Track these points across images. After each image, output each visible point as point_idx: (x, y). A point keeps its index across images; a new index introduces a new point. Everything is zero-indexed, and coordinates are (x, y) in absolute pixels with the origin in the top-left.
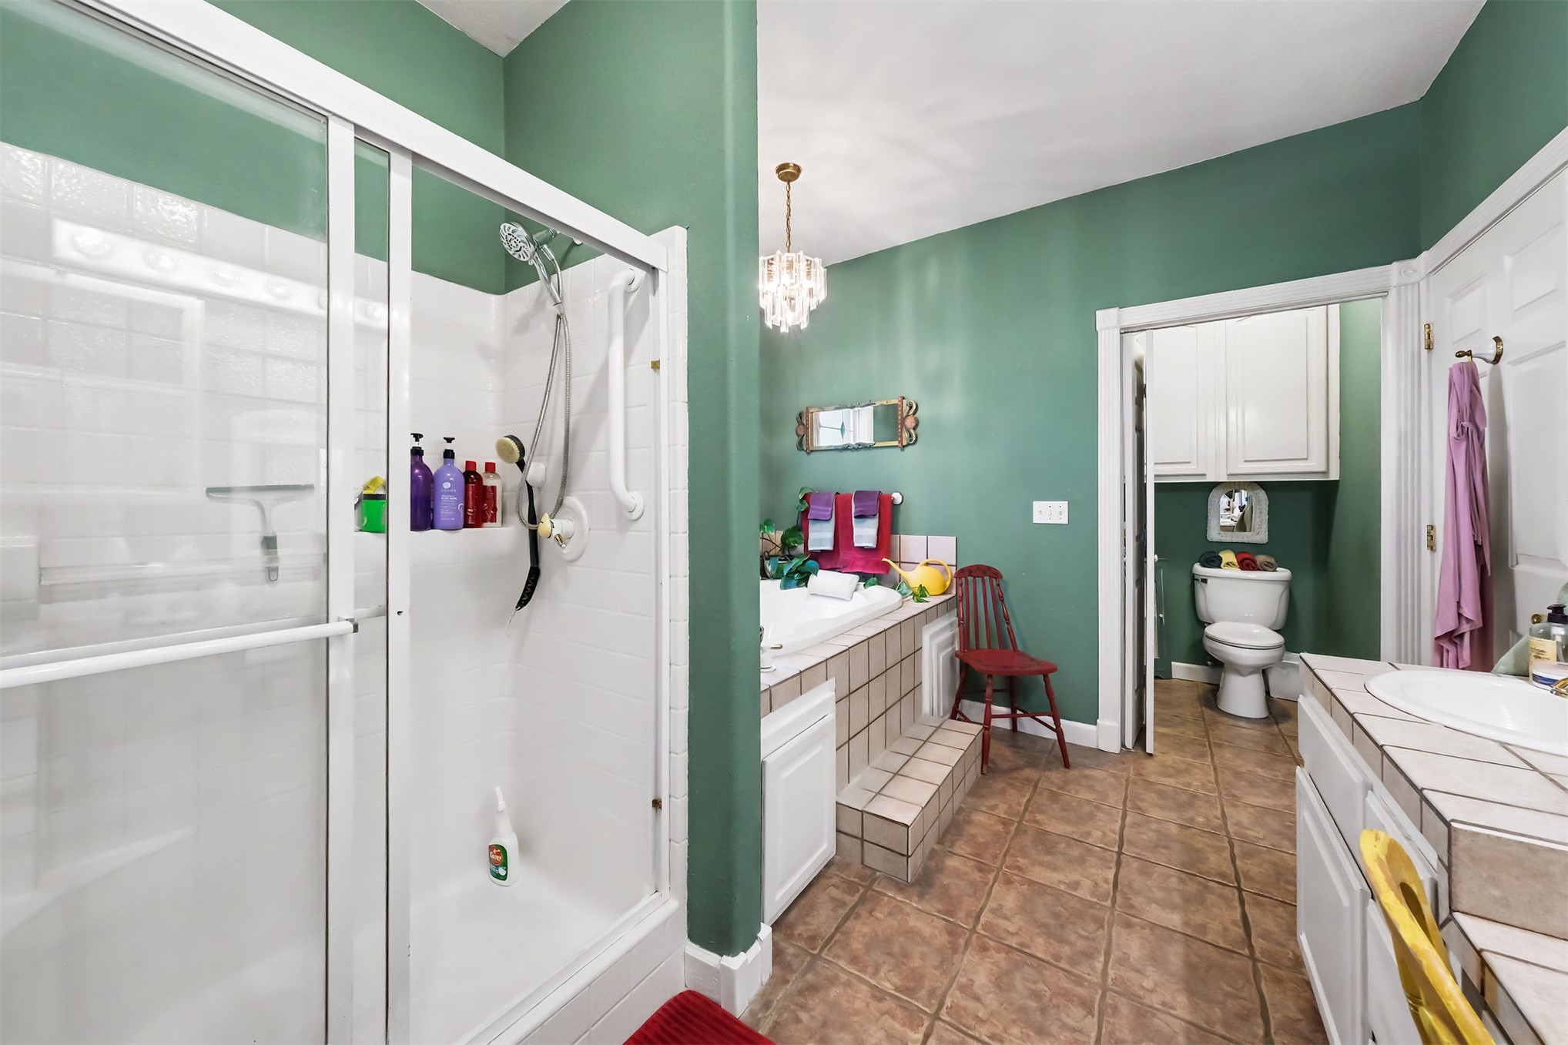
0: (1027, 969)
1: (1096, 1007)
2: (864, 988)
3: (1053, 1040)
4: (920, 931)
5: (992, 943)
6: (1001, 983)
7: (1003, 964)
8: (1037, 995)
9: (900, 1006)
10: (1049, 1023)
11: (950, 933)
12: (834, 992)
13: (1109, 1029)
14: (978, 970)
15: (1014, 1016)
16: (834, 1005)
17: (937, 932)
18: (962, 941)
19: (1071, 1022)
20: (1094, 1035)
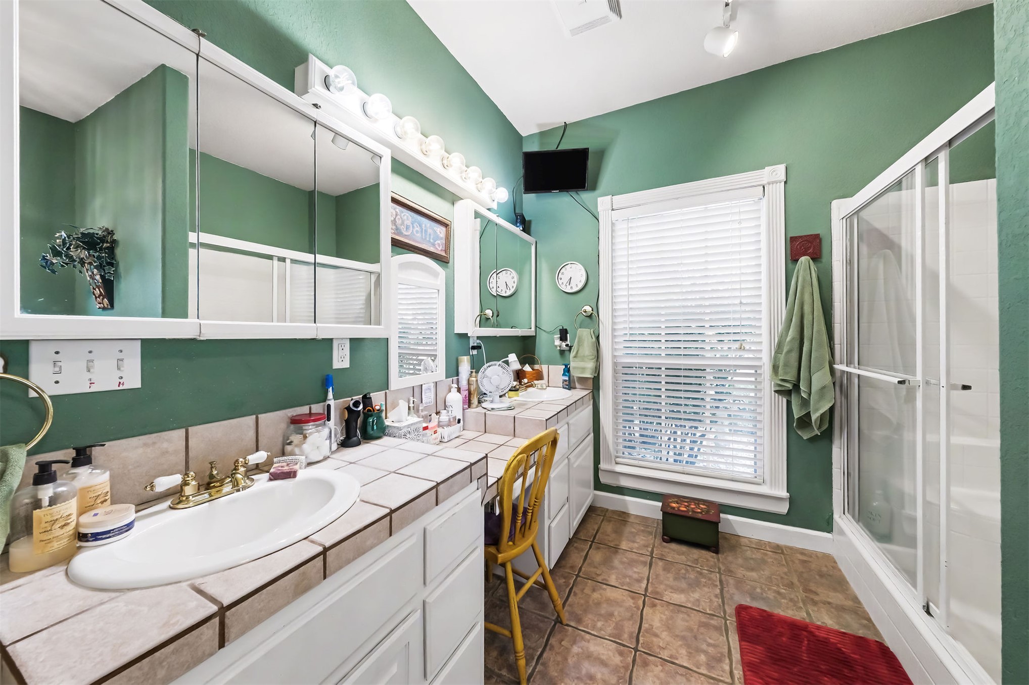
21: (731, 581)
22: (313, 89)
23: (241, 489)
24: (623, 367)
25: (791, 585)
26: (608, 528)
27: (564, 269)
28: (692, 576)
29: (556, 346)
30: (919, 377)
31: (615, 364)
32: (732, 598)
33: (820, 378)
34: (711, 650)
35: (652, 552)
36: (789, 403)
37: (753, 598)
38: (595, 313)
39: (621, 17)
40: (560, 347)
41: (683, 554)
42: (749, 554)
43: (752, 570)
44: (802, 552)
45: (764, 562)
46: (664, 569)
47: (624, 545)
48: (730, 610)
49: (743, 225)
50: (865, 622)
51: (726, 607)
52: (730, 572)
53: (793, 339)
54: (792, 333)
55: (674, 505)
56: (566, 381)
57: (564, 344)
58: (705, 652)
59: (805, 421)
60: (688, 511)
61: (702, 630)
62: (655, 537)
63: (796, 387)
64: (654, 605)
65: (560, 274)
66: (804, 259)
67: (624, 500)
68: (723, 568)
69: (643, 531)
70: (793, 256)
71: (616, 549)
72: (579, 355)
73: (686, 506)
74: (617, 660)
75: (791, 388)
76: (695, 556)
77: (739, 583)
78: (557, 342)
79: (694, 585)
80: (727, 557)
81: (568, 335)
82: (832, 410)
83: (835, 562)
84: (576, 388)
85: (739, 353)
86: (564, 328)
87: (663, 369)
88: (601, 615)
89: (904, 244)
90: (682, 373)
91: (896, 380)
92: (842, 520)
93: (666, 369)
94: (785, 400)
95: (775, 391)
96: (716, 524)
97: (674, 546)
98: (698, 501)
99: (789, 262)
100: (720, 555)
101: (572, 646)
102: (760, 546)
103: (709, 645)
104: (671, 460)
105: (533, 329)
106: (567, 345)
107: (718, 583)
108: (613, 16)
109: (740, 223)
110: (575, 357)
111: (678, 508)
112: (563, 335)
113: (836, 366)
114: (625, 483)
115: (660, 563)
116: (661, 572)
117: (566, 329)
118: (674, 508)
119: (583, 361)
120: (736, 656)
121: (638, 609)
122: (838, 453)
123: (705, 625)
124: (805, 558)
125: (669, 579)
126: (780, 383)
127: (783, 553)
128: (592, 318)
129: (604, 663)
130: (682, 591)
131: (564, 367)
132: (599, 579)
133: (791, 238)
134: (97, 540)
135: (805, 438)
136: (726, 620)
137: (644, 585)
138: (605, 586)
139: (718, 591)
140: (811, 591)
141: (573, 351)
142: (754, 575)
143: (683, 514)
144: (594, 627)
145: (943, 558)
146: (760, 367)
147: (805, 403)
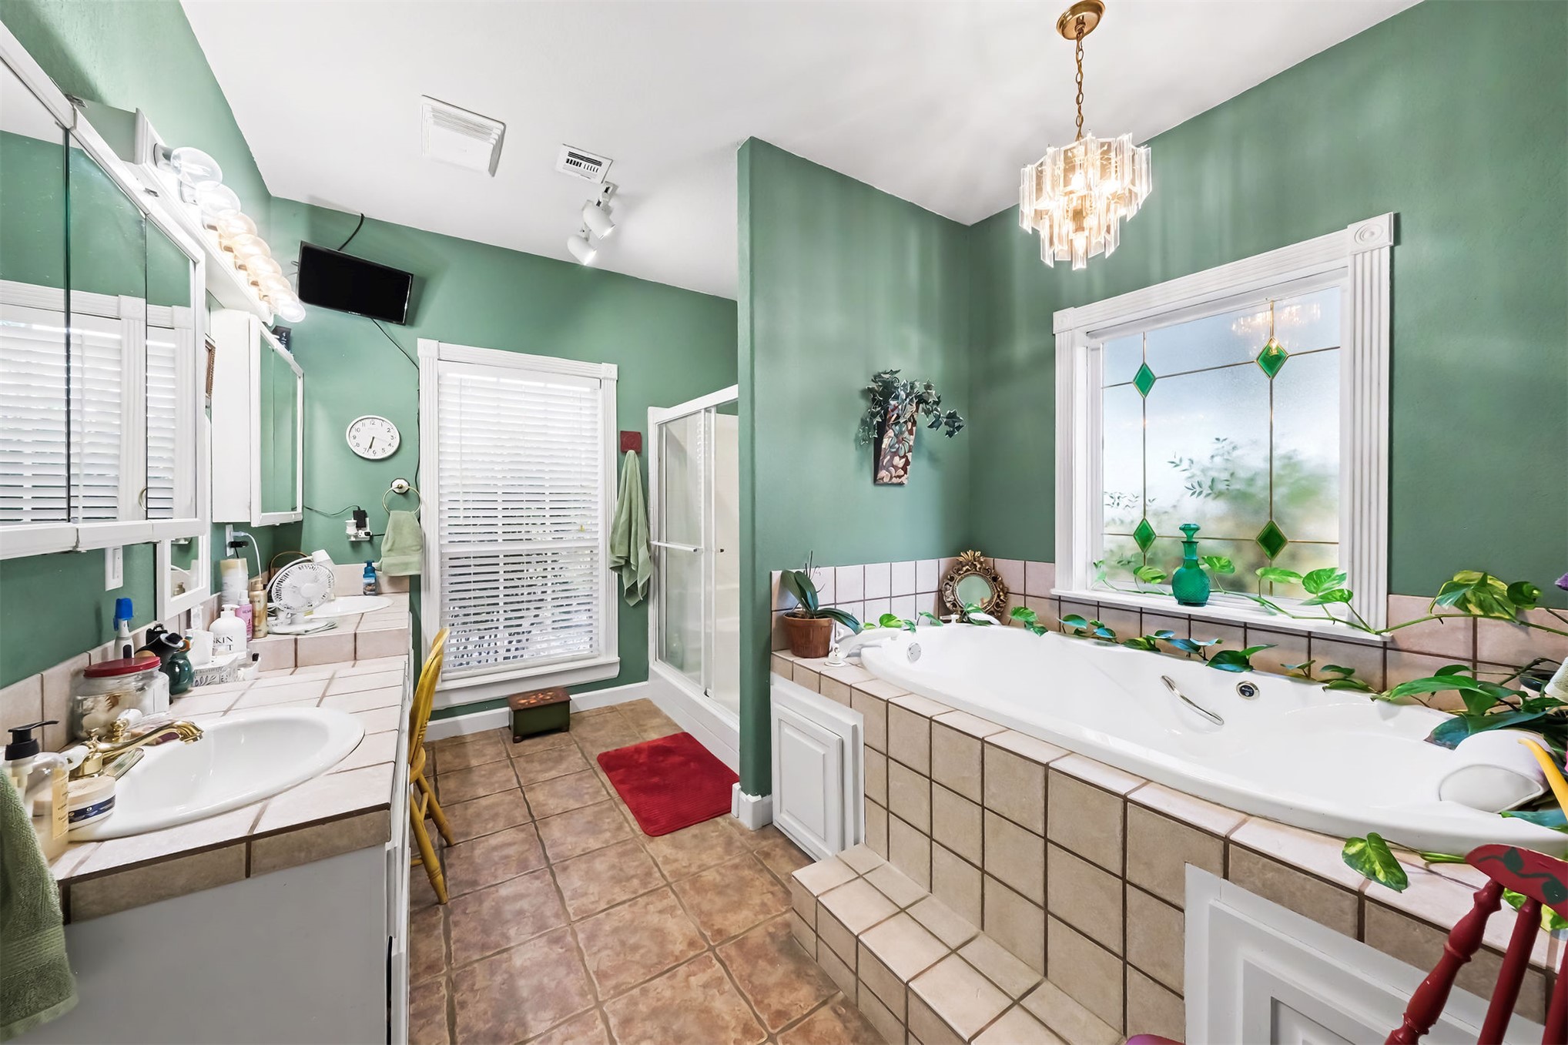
0: (655, 960)
1: (596, 982)
2: (713, 864)
3: (607, 933)
4: (735, 913)
5: (692, 954)
6: (659, 935)
7: (670, 947)
8: (635, 948)
9: (689, 873)
10: (616, 940)
11: (720, 932)
12: (719, 850)
13: (580, 974)
14: (679, 928)
15: (635, 924)
16: (712, 847)
17: (727, 923)
18: (708, 934)
19: (605, 953)
20: (586, 958)
21: (588, 745)
22: (144, 164)
23: (198, 738)
24: (450, 559)
25: (628, 728)
26: (448, 756)
27: (360, 424)
28: (556, 754)
29: (349, 536)
30: (703, 547)
31: (442, 555)
32: (591, 754)
33: (643, 553)
34: (590, 790)
35: (508, 756)
36: (620, 577)
37: (607, 747)
38: (413, 488)
39: (493, 175)
40: (356, 536)
41: (539, 744)
42: (592, 720)
43: (599, 730)
44: (630, 704)
45: (606, 721)
46: (527, 762)
47: (474, 762)
48: (594, 762)
49: (582, 412)
50: (674, 727)
51: (591, 762)
52: (583, 739)
53: (624, 522)
54: (624, 517)
55: (523, 701)
56: (370, 585)
57: (362, 533)
58: (587, 793)
59: (633, 590)
60: (539, 702)
61: (578, 783)
62: (504, 743)
63: (628, 562)
64: (532, 789)
65: (353, 429)
66: (631, 452)
67: (456, 722)
68: (577, 739)
69: (487, 744)
70: (623, 449)
71: (468, 769)
72: (396, 545)
73: (535, 699)
74: (522, 835)
75: (623, 563)
76: (551, 741)
77: (593, 743)
78: (351, 530)
79: (560, 759)
80: (576, 731)
81: (367, 519)
82: (649, 580)
83: (651, 702)
84: (382, 594)
85: (581, 535)
86: (362, 509)
87: (501, 556)
88: (487, 820)
89: (689, 449)
90: (472, 562)
91: (692, 550)
92: (656, 666)
93: (504, 556)
94: (616, 574)
95: (611, 568)
96: (567, 703)
97: (526, 742)
98: (544, 691)
99: (620, 452)
100: (571, 732)
101: (472, 852)
102: (599, 712)
103: (588, 788)
104: (500, 659)
105: (299, 509)
106: (367, 534)
107: (578, 750)
108: (488, 175)
109: (581, 409)
110: (389, 550)
111: (529, 702)
112: (360, 517)
113: (651, 542)
114: (457, 700)
115: (522, 760)
116: (525, 765)
117: (364, 511)
118: (523, 704)
119: (405, 554)
120: (608, 783)
121: (520, 798)
122: (652, 611)
123: (580, 779)
124: (633, 707)
125: (537, 766)
126: (616, 560)
127: (617, 710)
128: (409, 497)
129: (510, 844)
130: (551, 769)
131: (366, 565)
132: (468, 797)
133: (622, 432)
134: (100, 812)
135: (632, 605)
136: (593, 768)
137: (515, 780)
138: (475, 801)
139: (580, 755)
140: (641, 725)
141: (386, 543)
142: (603, 732)
143: (534, 706)
144: (486, 830)
145: (713, 656)
146: (596, 547)
147: (633, 574)
